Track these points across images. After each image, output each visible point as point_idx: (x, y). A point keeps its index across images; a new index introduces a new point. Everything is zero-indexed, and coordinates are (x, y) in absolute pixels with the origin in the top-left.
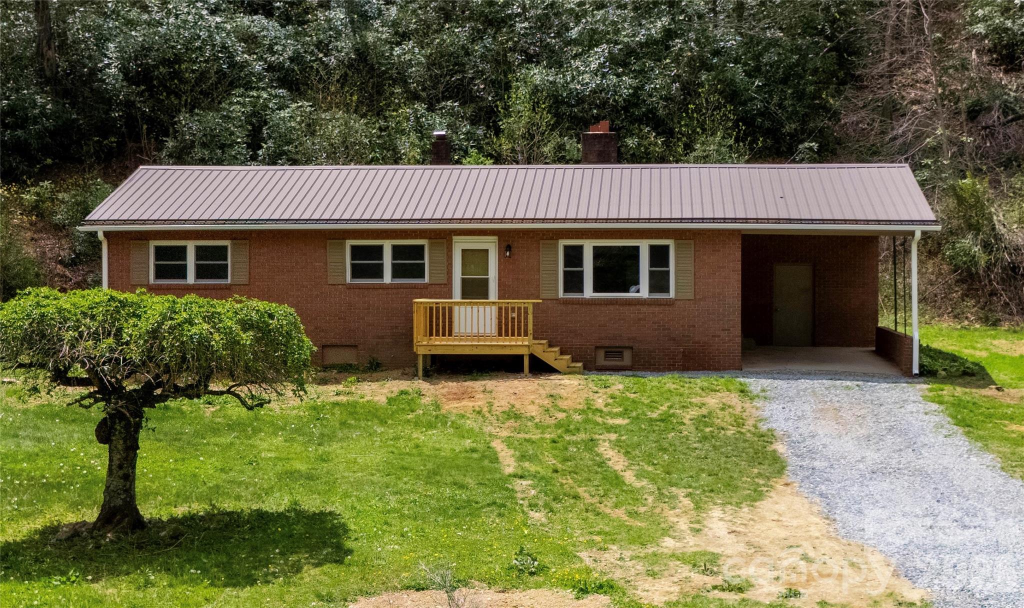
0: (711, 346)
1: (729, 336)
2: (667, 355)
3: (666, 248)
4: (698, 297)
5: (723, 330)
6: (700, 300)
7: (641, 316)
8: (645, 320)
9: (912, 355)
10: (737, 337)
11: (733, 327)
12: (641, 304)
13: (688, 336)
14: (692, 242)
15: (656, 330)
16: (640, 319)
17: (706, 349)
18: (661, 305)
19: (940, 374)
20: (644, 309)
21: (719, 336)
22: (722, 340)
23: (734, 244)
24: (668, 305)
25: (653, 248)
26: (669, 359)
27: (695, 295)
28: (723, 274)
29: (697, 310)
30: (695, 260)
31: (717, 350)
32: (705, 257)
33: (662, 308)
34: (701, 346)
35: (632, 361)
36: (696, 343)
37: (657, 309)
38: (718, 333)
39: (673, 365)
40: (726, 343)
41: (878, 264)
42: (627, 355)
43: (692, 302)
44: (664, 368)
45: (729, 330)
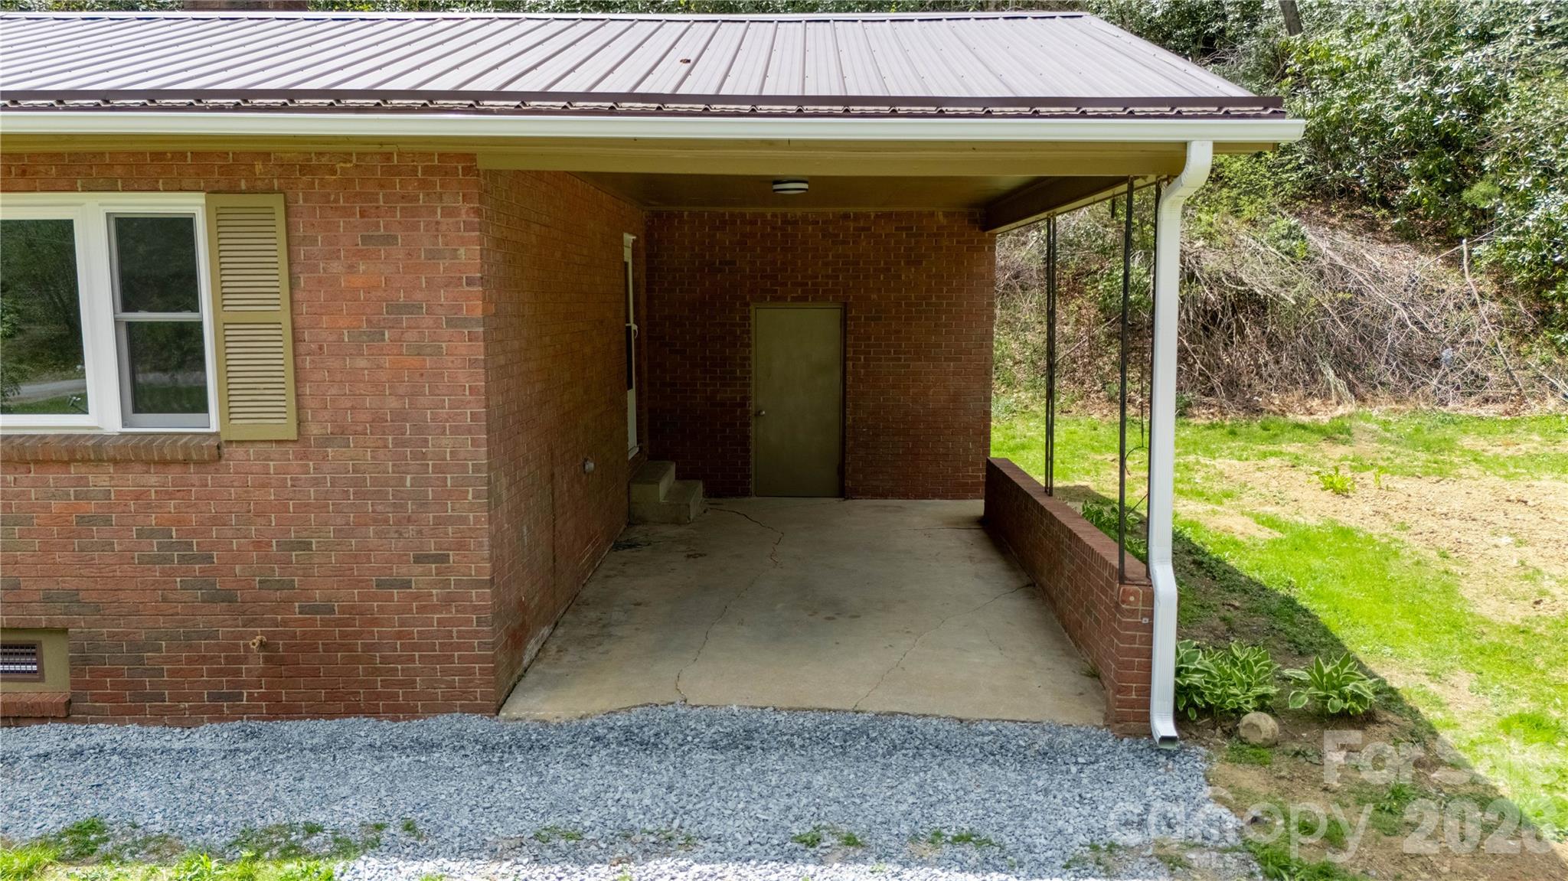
0: (375, 622)
1: (446, 584)
2: (204, 659)
3: (181, 229)
4: (314, 430)
5: (418, 560)
6: (325, 441)
7: (92, 507)
8: (108, 522)
9: (1149, 655)
10: (478, 584)
11: (461, 546)
12: (85, 461)
13: (281, 586)
14: (276, 202)
15: (153, 560)
16: (85, 521)
17: (358, 635)
18: (164, 463)
19: (1253, 726)
20: (101, 479)
21: (407, 584)
22: (417, 597)
23: (449, 212)
24: (201, 463)
25: (126, 230)
26: (212, 673)
27: (300, 422)
28: (411, 336)
29: (316, 482)
30: (291, 277)
31: (400, 635)
32: (336, 267)
33: (173, 474)
34: (339, 623)
35: (74, 684)
36: (315, 610)
37: (152, 479)
38: (400, 571)
39: (228, 697)
40: (434, 609)
41: (992, 305)
42: (55, 658)
43: (291, 449)
44: (197, 710)
45: (443, 559)
